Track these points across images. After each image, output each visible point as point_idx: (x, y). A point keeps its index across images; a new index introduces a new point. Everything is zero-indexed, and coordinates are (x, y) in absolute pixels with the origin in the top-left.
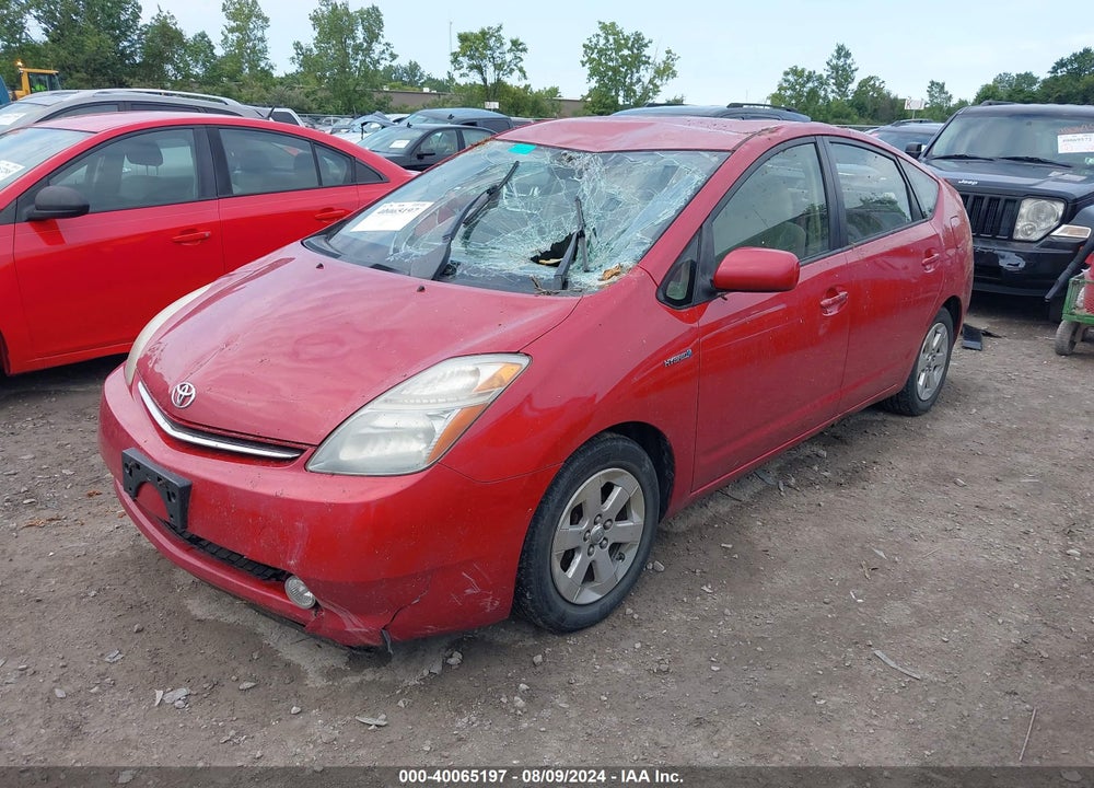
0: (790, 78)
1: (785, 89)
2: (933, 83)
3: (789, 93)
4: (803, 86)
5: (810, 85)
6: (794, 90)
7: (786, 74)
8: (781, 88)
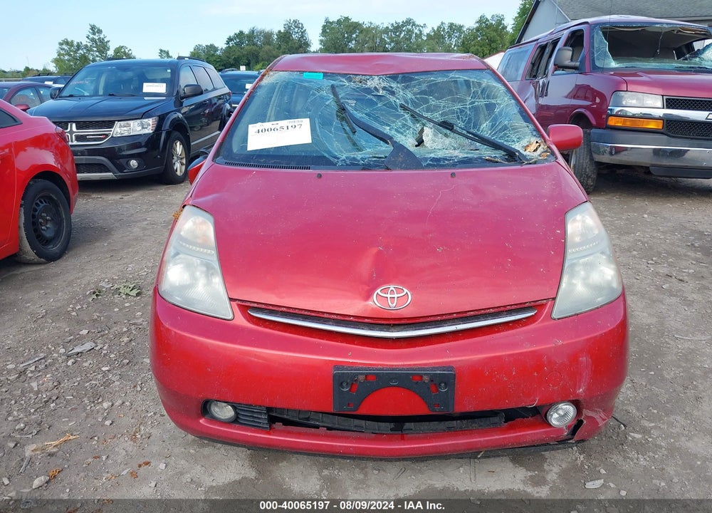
0: (64, 47)
1: (63, 55)
2: (161, 51)
3: (66, 57)
4: (75, 52)
5: (81, 51)
6: (70, 55)
7: (61, 44)
8: (59, 54)
